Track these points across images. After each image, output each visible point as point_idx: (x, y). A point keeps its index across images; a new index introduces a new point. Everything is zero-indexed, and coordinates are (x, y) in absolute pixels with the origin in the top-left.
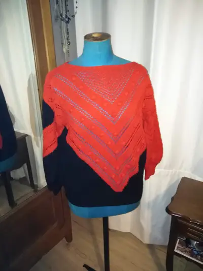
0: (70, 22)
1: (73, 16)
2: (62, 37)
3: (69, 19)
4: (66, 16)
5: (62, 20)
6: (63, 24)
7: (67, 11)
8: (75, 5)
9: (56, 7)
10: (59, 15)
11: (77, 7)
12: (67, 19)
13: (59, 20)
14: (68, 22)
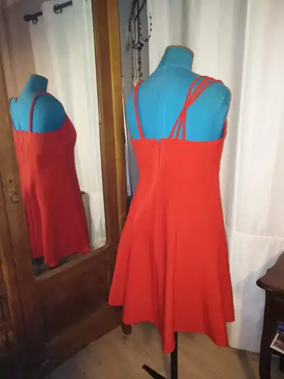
0: (143, 48)
1: (147, 40)
2: (133, 69)
3: (142, 45)
4: (139, 42)
5: (134, 48)
6: (136, 52)
7: (140, 35)
8: (149, 27)
9: (127, 34)
10: (131, 42)
11: (151, 30)
12: (139, 46)
13: (131, 49)
14: (140, 49)
